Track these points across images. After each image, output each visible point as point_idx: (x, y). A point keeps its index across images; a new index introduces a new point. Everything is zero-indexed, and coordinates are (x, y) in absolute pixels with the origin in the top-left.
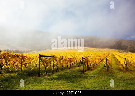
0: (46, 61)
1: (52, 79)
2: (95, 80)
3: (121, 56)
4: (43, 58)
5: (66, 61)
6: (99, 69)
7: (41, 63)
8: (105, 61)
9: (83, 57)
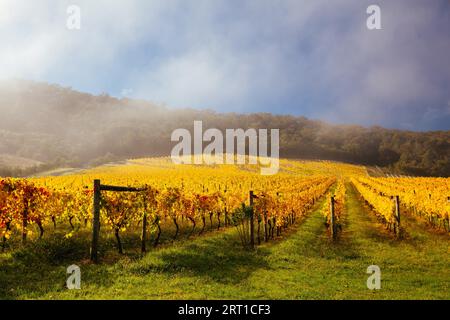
0: (119, 206)
1: (146, 271)
2: (296, 273)
3: (380, 188)
4: (109, 194)
5: (187, 205)
6: (303, 232)
7: (103, 213)
8: (327, 204)
9: (251, 192)
